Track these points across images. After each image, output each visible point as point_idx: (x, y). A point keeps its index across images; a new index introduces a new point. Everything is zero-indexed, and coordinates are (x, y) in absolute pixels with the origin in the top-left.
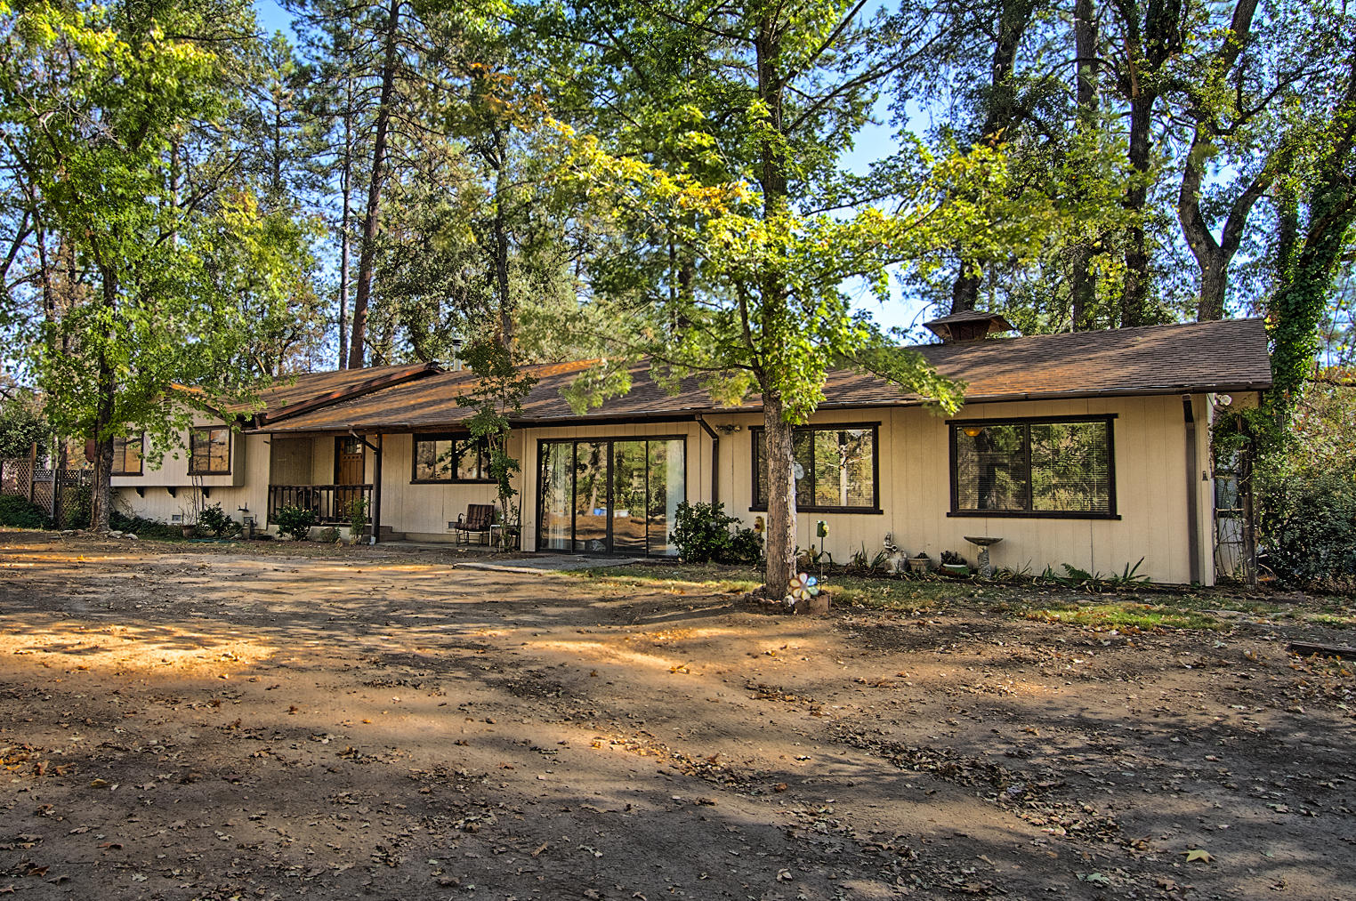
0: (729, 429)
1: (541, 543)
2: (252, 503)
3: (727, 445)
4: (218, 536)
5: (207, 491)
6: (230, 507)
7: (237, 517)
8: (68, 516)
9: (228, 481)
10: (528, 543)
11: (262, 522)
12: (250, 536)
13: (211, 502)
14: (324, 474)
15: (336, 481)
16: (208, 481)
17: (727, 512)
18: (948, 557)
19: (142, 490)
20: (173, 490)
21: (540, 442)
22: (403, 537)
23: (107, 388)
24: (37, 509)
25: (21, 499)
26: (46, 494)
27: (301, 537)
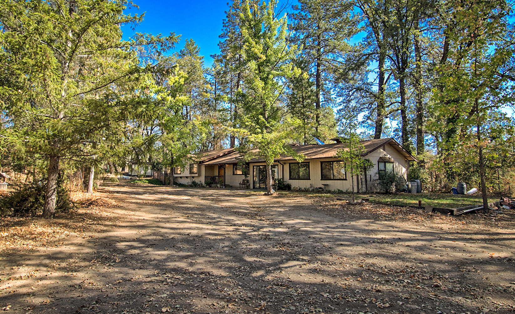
0: (285, 163)
1: (254, 187)
2: (202, 180)
3: (285, 166)
4: (195, 187)
5: (193, 177)
6: (197, 180)
7: (199, 183)
8: (167, 183)
9: (197, 175)
10: (252, 187)
11: (204, 183)
12: (201, 186)
13: (194, 180)
14: (216, 173)
15: (219, 174)
16: (193, 175)
17: (285, 180)
18: (320, 188)
19: (181, 177)
20: (187, 177)
21: (253, 166)
22: (231, 187)
23: (172, 158)
24: (161, 182)
25: (158, 180)
26: (162, 178)
27: (211, 187)
